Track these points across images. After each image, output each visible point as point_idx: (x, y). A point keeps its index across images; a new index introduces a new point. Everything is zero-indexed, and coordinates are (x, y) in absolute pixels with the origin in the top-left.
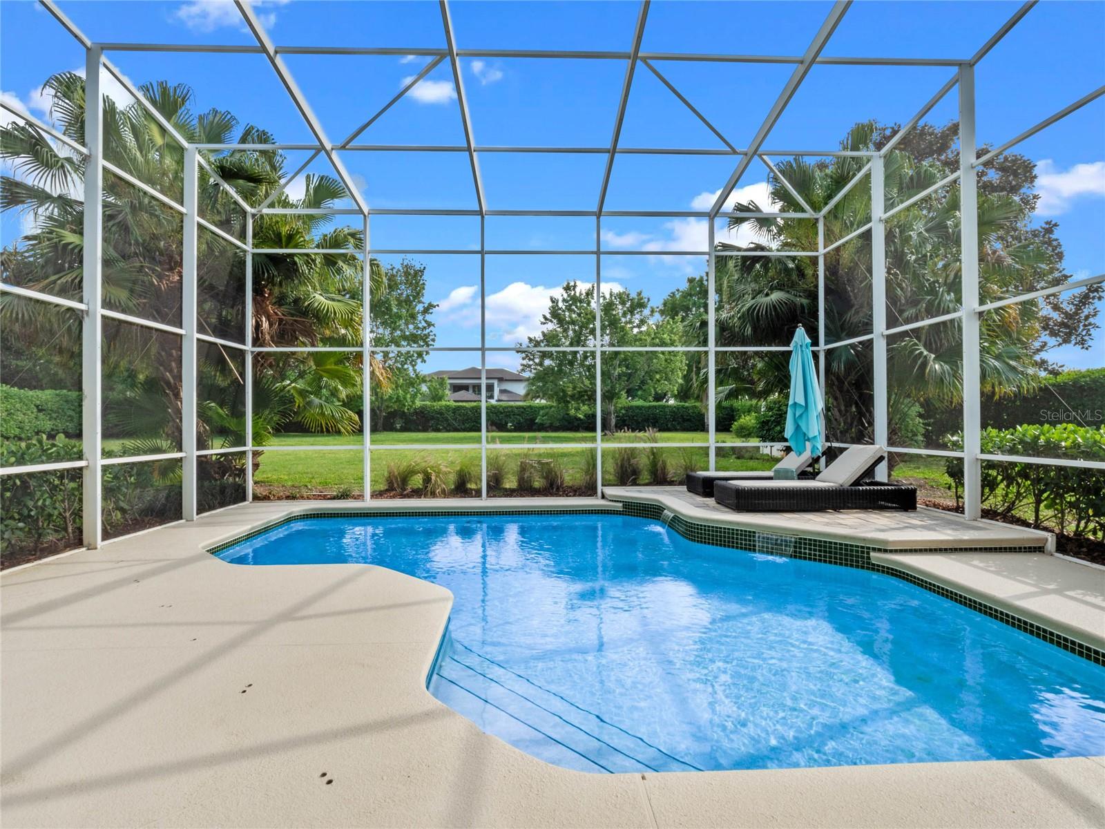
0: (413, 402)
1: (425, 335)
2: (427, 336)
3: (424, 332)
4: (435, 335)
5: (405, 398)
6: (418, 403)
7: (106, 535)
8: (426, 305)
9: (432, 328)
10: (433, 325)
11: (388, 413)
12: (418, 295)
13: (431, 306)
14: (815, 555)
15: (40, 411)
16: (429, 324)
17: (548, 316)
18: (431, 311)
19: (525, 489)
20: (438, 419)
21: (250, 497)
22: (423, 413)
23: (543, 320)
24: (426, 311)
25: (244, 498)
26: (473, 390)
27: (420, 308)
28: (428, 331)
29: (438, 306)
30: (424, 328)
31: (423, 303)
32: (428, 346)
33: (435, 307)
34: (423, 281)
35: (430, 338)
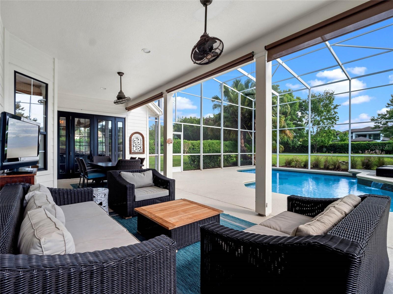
1: (334, 117)
2: (335, 117)
3: (334, 116)
4: (338, 117)
5: (325, 141)
6: (331, 143)
7: (224, 167)
8: (335, 106)
9: (337, 114)
10: (337, 113)
11: (319, 146)
12: (330, 102)
13: (337, 106)
14: (390, 189)
15: (226, 146)
16: (336, 113)
17: (390, 103)
18: (337, 108)
19: (326, 168)
20: (341, 148)
21: (253, 164)
22: (334, 146)
23: (387, 105)
24: (335, 108)
25: (252, 165)
26: (369, 137)
27: (332, 107)
28: (336, 115)
29: (340, 105)
30: (334, 114)
31: (334, 105)
32: (336, 121)
33: (339, 106)
34: (333, 97)
35: (336, 118)
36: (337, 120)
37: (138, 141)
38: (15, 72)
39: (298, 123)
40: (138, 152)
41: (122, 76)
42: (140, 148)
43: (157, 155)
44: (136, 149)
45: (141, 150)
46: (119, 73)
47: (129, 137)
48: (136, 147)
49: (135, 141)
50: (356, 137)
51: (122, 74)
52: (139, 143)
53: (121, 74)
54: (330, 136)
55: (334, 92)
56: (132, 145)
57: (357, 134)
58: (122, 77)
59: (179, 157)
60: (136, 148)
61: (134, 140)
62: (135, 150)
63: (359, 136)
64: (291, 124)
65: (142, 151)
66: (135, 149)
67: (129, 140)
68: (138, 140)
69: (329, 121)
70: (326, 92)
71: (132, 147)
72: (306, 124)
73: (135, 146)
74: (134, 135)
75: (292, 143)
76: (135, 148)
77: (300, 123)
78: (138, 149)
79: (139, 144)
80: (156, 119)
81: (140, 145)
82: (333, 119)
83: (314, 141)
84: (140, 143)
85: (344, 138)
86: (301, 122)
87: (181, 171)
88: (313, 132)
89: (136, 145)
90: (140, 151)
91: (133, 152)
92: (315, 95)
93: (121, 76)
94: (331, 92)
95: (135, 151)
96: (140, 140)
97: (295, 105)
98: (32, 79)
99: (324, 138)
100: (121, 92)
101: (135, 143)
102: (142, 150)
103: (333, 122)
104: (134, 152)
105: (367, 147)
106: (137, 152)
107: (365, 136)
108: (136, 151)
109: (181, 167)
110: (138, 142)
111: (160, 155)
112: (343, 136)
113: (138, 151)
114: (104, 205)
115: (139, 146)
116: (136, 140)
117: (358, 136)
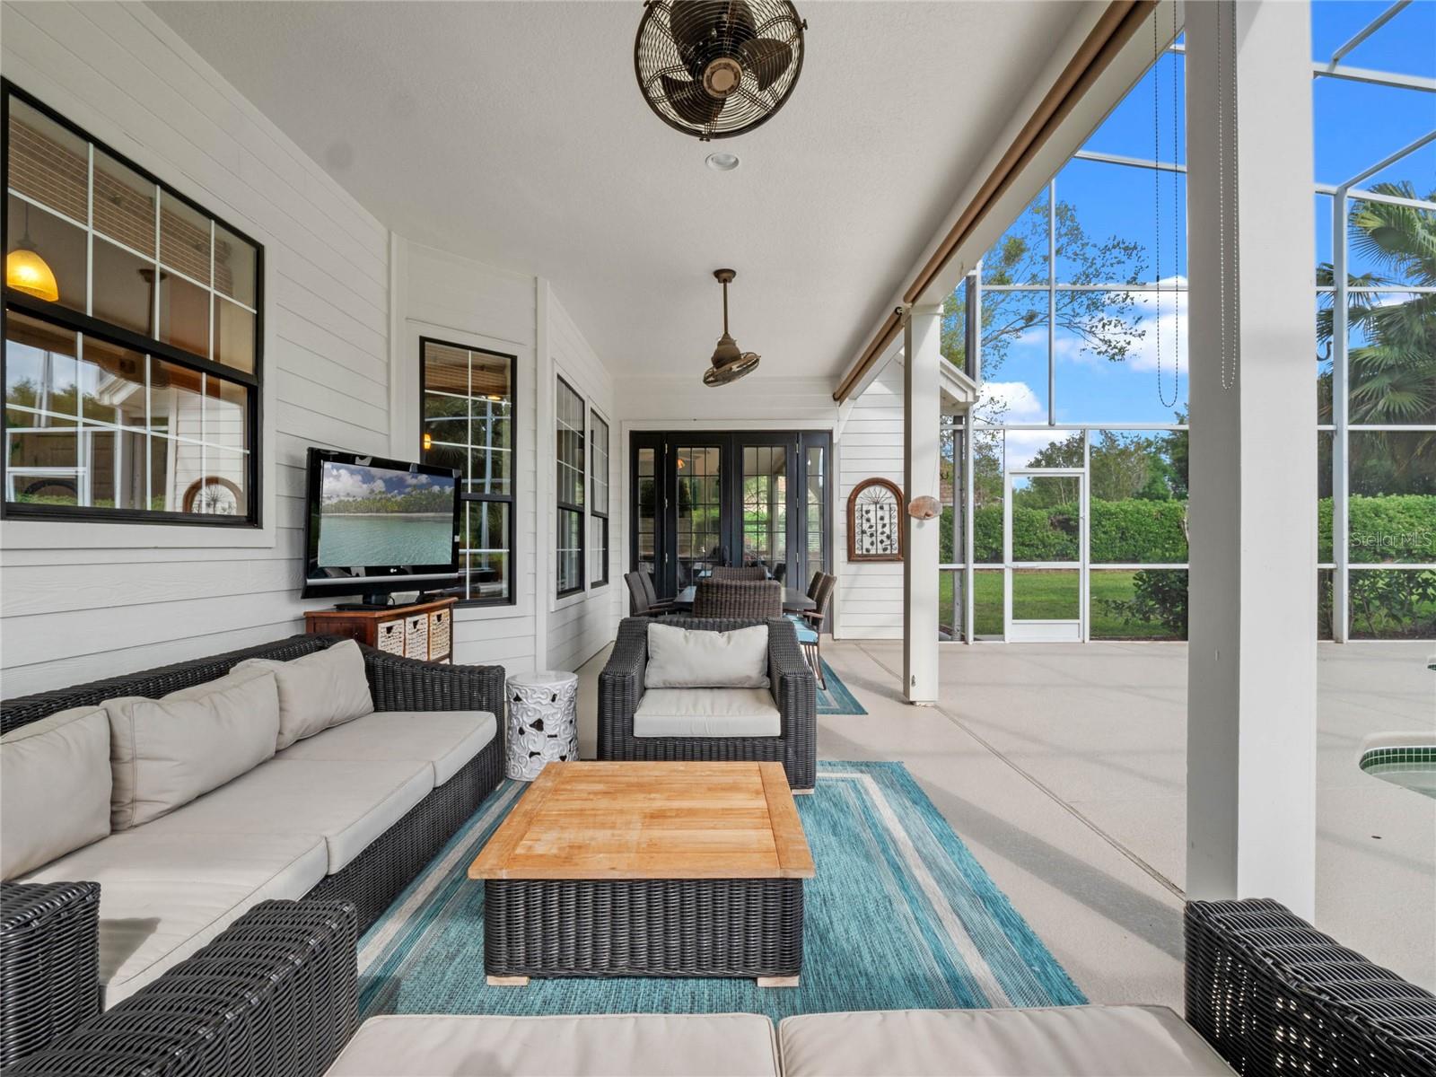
37: (880, 513)
38: (423, 340)
40: (880, 555)
41: (730, 281)
42: (889, 537)
43: (961, 566)
44: (872, 544)
45: (891, 545)
46: (718, 274)
47: (846, 500)
48: (872, 535)
49: (868, 512)
51: (729, 275)
52: (882, 518)
53: (725, 275)
56: (858, 530)
58: (728, 284)
59: (1072, 576)
60: (874, 538)
61: (865, 508)
62: (870, 547)
65: (896, 552)
66: (867, 544)
67: (845, 509)
68: (882, 508)
71: (858, 537)
73: (869, 532)
74: (865, 491)
76: (870, 540)
78: (882, 542)
79: (884, 526)
80: (957, 420)
81: (887, 530)
84: (887, 521)
87: (1080, 640)
89: (871, 527)
90: (888, 552)
91: (862, 555)
93: (725, 281)
95: (868, 550)
96: (886, 507)
98: (470, 352)
100: (726, 340)
101: (868, 520)
102: (896, 545)
104: (866, 556)
106: (877, 555)
108: (873, 552)
109: (1080, 621)
110: (878, 517)
111: (972, 566)
113: (880, 552)
114: (548, 730)
115: (883, 533)
116: (872, 508)
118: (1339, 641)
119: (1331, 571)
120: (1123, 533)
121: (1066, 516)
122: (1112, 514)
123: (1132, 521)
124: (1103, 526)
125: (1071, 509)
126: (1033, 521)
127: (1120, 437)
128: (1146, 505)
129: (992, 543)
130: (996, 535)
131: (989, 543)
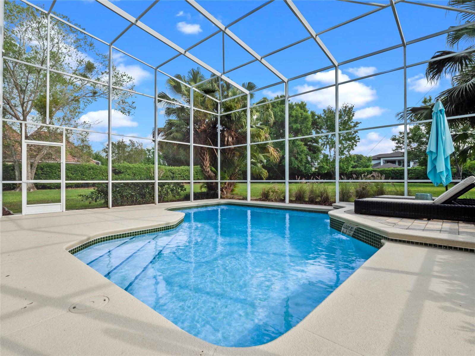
0: (348, 168)
1: (354, 137)
2: (355, 137)
3: (353, 136)
4: (358, 137)
5: (343, 167)
9: (357, 134)
12: (350, 119)
13: (357, 123)
16: (356, 132)
18: (357, 126)
19: (312, 201)
21: (219, 197)
24: (355, 126)
25: (217, 198)
26: (399, 163)
27: (352, 124)
28: (355, 135)
29: (361, 123)
30: (353, 134)
31: (354, 122)
32: (356, 142)
33: (359, 123)
34: (353, 113)
35: (357, 138)
36: (358, 140)
39: (314, 144)
50: (384, 163)
54: (349, 161)
55: (353, 106)
57: (385, 160)
63: (388, 162)
64: (301, 144)
69: (348, 142)
70: (344, 106)
72: (322, 147)
75: (305, 169)
77: (316, 145)
82: (353, 139)
83: (331, 167)
85: (368, 164)
86: (316, 143)
87: (61, 211)
88: (330, 156)
92: (331, 109)
94: (350, 106)
97: (308, 121)
99: (343, 164)
103: (353, 143)
105: (391, 174)
107: (393, 162)
109: (62, 203)
112: (367, 161)
117: (386, 163)
118: (156, 204)
119: (154, 182)
120: (134, 175)
121: (115, 168)
122: (131, 168)
123: (137, 171)
124: (128, 172)
125: (117, 166)
126: (102, 170)
127: (136, 143)
128: (142, 165)
129: (85, 178)
130: (87, 174)
131: (83, 178)
